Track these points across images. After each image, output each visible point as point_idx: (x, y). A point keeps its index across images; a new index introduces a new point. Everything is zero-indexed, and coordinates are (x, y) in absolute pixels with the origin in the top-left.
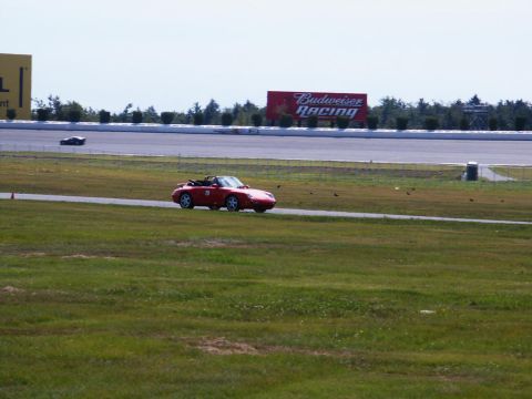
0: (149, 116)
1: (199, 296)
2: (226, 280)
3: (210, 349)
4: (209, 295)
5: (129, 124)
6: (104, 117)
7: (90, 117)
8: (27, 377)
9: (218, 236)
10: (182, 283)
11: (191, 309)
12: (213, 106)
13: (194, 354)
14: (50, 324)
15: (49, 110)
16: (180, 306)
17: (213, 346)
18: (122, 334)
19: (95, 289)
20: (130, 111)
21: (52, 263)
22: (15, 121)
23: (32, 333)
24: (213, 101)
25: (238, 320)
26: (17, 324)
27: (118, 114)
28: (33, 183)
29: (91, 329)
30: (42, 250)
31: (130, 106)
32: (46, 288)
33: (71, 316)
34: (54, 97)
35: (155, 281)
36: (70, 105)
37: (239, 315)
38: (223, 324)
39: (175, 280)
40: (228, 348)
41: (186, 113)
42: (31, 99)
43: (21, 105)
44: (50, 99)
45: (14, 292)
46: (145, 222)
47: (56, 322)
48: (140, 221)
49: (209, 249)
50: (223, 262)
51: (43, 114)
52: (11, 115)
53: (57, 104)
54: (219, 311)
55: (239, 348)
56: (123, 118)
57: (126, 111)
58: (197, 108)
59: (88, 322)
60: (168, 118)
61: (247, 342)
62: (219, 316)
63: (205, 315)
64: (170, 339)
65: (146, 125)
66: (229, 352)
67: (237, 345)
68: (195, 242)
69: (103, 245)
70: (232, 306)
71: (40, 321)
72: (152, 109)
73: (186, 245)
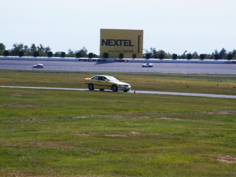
0: (194, 56)
1: (218, 136)
2: (230, 129)
3: (223, 161)
4: (222, 136)
5: (186, 60)
6: (175, 56)
7: (168, 57)
8: (142, 172)
9: (226, 109)
10: (210, 131)
11: (214, 142)
12: (223, 51)
13: (216, 162)
14: (151, 148)
15: (151, 54)
16: (209, 141)
17: (224, 159)
18: (183, 153)
19: (171, 133)
20: (186, 54)
21: (151, 121)
22: (136, 59)
23: (143, 152)
24: (223, 49)
26: (136, 148)
27: (181, 55)
29: (169, 151)
30: (147, 116)
31: (186, 51)
32: (149, 132)
33: (160, 145)
34: (153, 48)
36: (160, 52)
38: (229, 149)
39: (206, 129)
40: (231, 160)
41: (211, 54)
42: (142, 49)
43: (139, 52)
44: (151, 49)
45: (136, 134)
46: (193, 103)
47: (154, 148)
49: (221, 115)
50: (228, 121)
51: (148, 56)
52: (134, 56)
53: (154, 51)
54: (227, 143)
56: (183, 57)
57: (184, 54)
58: (216, 52)
59: (168, 148)
60: (203, 57)
62: (226, 145)
63: (220, 145)
64: (205, 156)
65: (193, 60)
66: (232, 162)
68: (215, 112)
69: (174, 113)
70: (233, 141)
71: (147, 147)
72: (196, 53)
73: (211, 113)
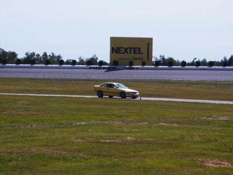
0: (204, 63)
1: (212, 141)
3: (210, 164)
4: (216, 141)
5: (194, 67)
6: (184, 64)
7: (177, 64)
10: (204, 136)
11: (206, 147)
15: (160, 61)
17: (212, 163)
20: (195, 61)
22: (145, 67)
25: (227, 152)
27: (190, 62)
28: (151, 93)
30: (146, 122)
31: (195, 59)
34: (162, 56)
35: (193, 135)
36: (169, 59)
37: (228, 150)
38: (219, 154)
39: (202, 134)
40: (218, 164)
42: (152, 57)
43: (148, 60)
44: (160, 56)
45: (131, 140)
46: (195, 109)
48: (193, 109)
49: (220, 121)
50: (225, 127)
51: (158, 63)
52: (144, 64)
53: (163, 59)
54: (219, 148)
55: (224, 164)
56: (192, 64)
57: (193, 61)
58: (225, 59)
60: (211, 64)
61: (227, 161)
62: (218, 150)
63: (212, 149)
64: (193, 160)
65: (202, 67)
66: (218, 166)
67: (223, 163)
68: (215, 118)
69: (174, 119)
70: (225, 146)
72: (205, 60)
73: (211, 119)
